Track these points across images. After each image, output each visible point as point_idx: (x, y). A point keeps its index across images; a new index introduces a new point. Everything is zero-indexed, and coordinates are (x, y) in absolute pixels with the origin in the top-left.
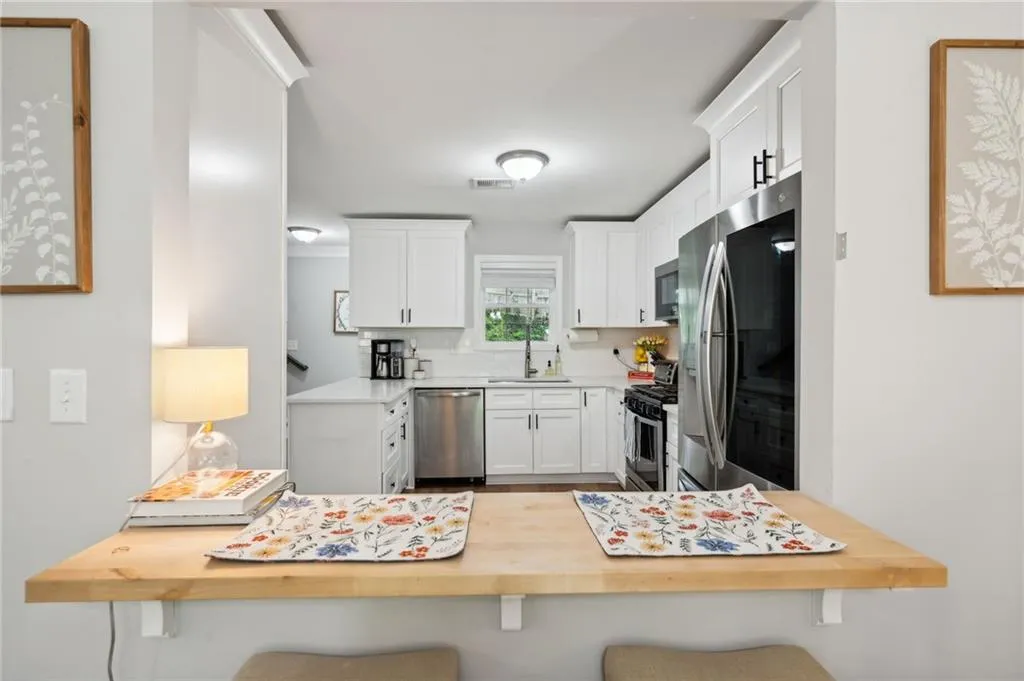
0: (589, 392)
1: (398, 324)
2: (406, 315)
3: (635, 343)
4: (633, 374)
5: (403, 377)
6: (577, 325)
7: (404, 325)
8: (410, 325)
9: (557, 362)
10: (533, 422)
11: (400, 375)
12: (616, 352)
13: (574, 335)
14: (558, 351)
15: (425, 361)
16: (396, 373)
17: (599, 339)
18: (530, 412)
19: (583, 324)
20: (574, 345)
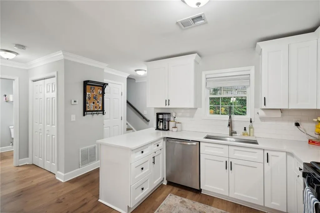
0: (270, 154)
1: (164, 106)
2: (168, 102)
3: (316, 120)
4: (313, 142)
5: (168, 130)
6: (264, 107)
7: (167, 106)
8: (170, 107)
9: (250, 128)
10: (229, 166)
11: (167, 129)
12: (297, 125)
13: (262, 113)
14: (251, 122)
15: (178, 123)
16: (165, 128)
17: (282, 115)
18: (227, 159)
19: (268, 106)
20: (263, 119)
